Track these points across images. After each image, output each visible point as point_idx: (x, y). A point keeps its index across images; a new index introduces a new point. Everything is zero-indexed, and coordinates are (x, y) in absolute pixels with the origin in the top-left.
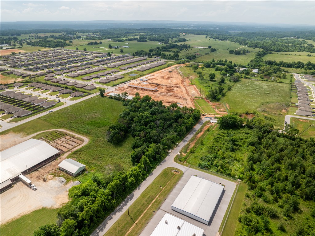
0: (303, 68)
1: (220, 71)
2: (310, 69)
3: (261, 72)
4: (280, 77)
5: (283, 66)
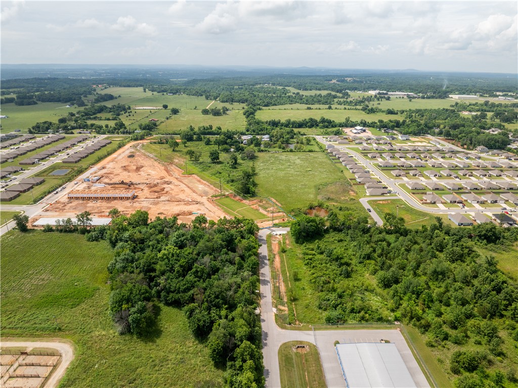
0: (318, 127)
1: (217, 144)
2: (327, 127)
3: (274, 139)
4: (302, 143)
5: (293, 127)
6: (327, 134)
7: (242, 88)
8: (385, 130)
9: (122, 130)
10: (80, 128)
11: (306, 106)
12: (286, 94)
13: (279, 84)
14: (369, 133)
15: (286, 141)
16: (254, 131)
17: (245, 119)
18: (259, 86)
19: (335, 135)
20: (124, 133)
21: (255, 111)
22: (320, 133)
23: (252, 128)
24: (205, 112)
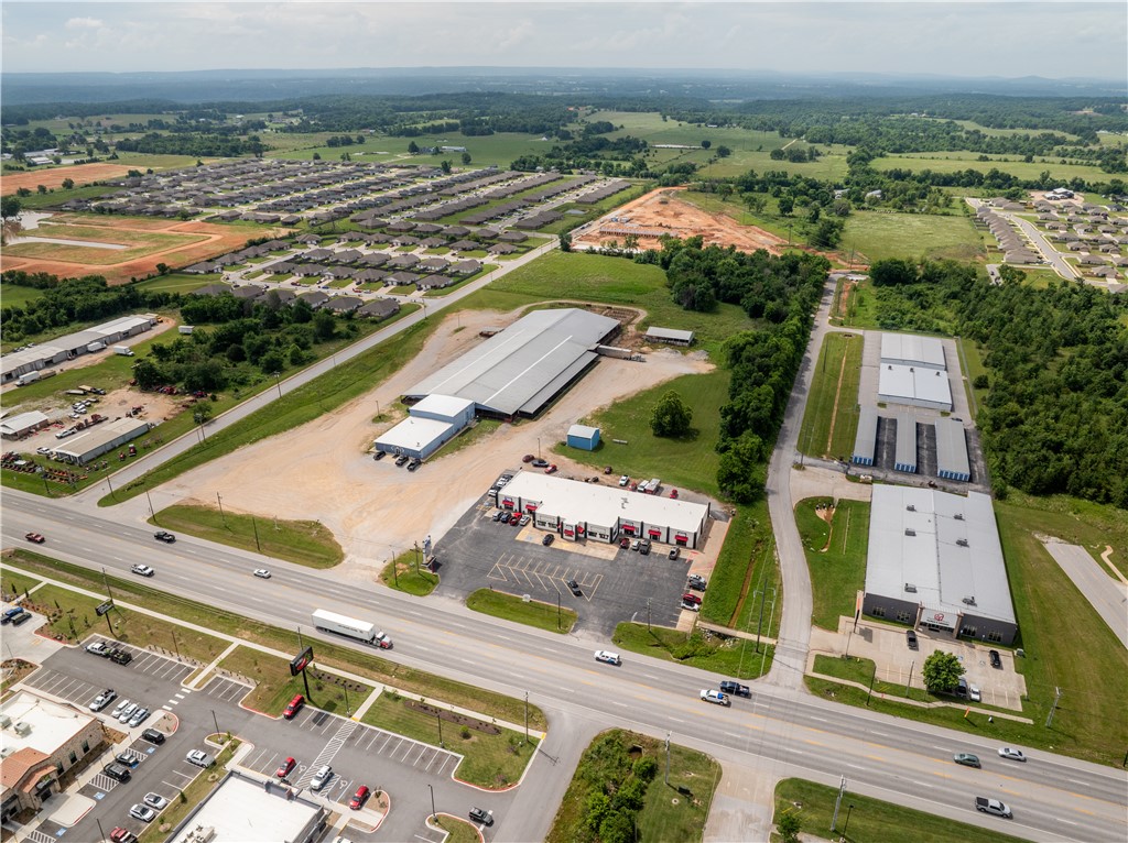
0: (980, 186)
2: (999, 187)
3: (890, 195)
4: (937, 204)
5: (932, 184)
6: (994, 196)
7: (857, 120)
8: (1113, 197)
9: (642, 172)
10: (578, 168)
11: (978, 155)
12: (948, 134)
13: (943, 115)
14: (1079, 200)
15: (909, 200)
16: (858, 184)
17: (848, 169)
18: (897, 116)
19: (1008, 198)
20: (646, 176)
21: (871, 158)
22: (980, 194)
23: (855, 178)
24: (778, 155)
